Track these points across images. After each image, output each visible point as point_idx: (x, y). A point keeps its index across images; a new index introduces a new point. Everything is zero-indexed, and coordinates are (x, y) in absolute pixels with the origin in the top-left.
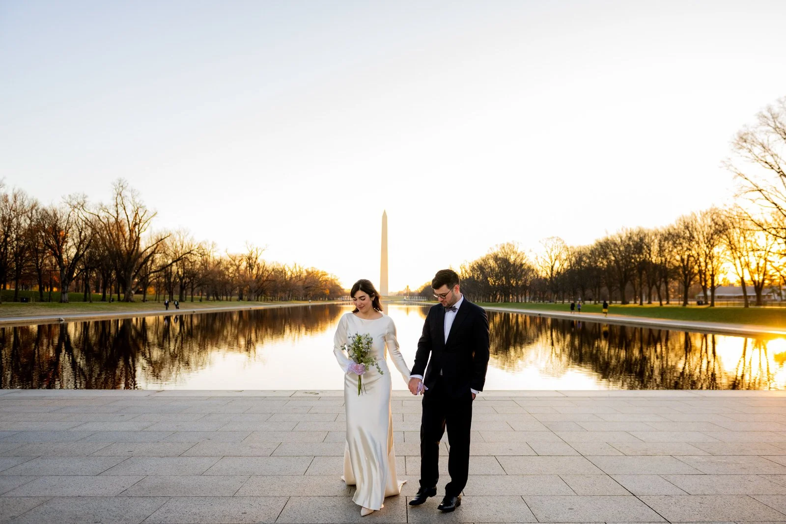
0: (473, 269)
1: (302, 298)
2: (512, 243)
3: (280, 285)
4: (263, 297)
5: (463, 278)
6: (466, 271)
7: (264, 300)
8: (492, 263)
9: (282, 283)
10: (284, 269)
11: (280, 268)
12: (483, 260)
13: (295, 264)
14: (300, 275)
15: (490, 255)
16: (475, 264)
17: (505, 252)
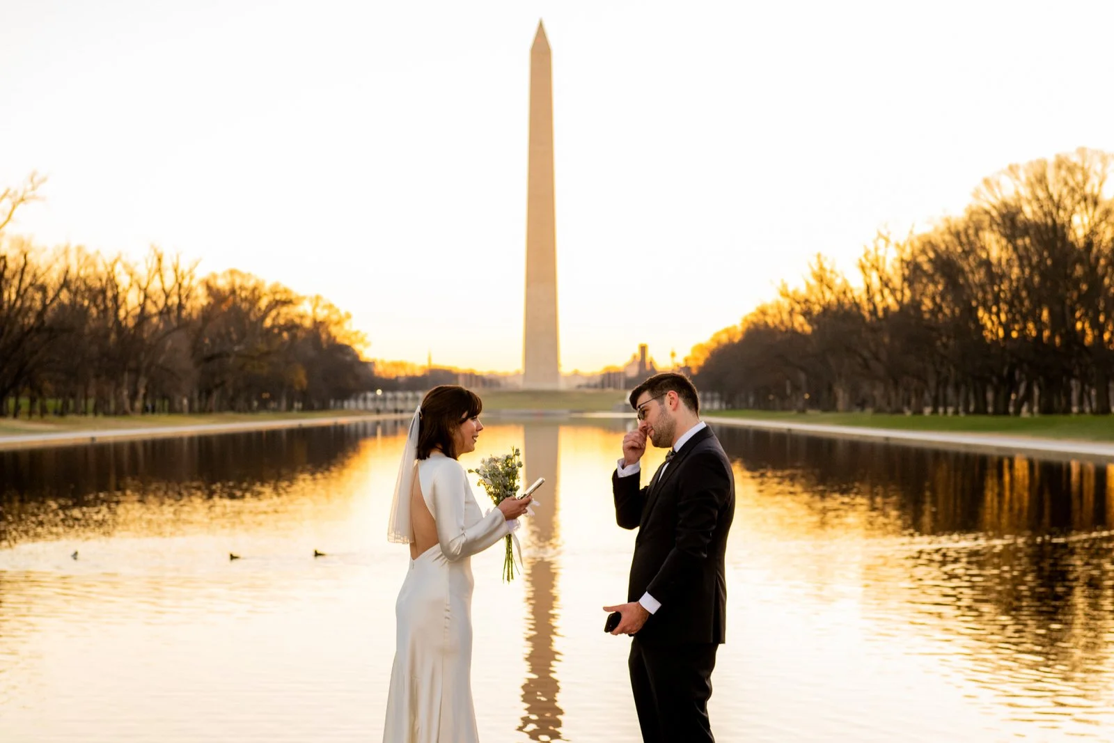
0: (913, 273)
1: (191, 402)
2: (1075, 159)
3: (95, 349)
4: (24, 402)
5: (874, 312)
6: (886, 283)
7: (31, 413)
8: (995, 247)
9: (107, 336)
10: (111, 280)
11: (94, 273)
12: (958, 235)
13: (159, 260)
14: (181, 306)
15: (987, 212)
16: (923, 252)
17: (1051, 197)
